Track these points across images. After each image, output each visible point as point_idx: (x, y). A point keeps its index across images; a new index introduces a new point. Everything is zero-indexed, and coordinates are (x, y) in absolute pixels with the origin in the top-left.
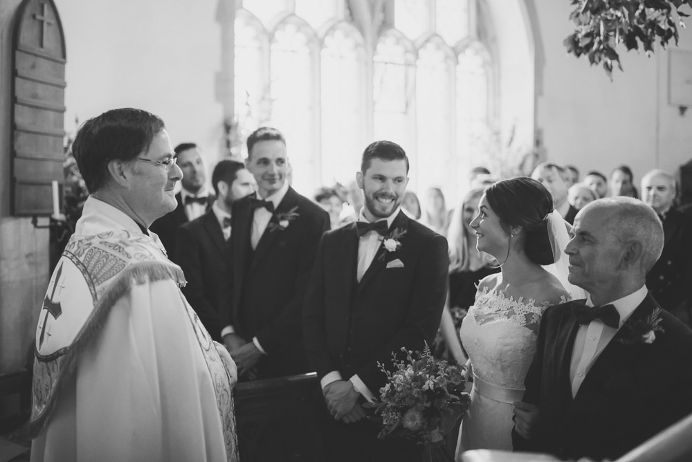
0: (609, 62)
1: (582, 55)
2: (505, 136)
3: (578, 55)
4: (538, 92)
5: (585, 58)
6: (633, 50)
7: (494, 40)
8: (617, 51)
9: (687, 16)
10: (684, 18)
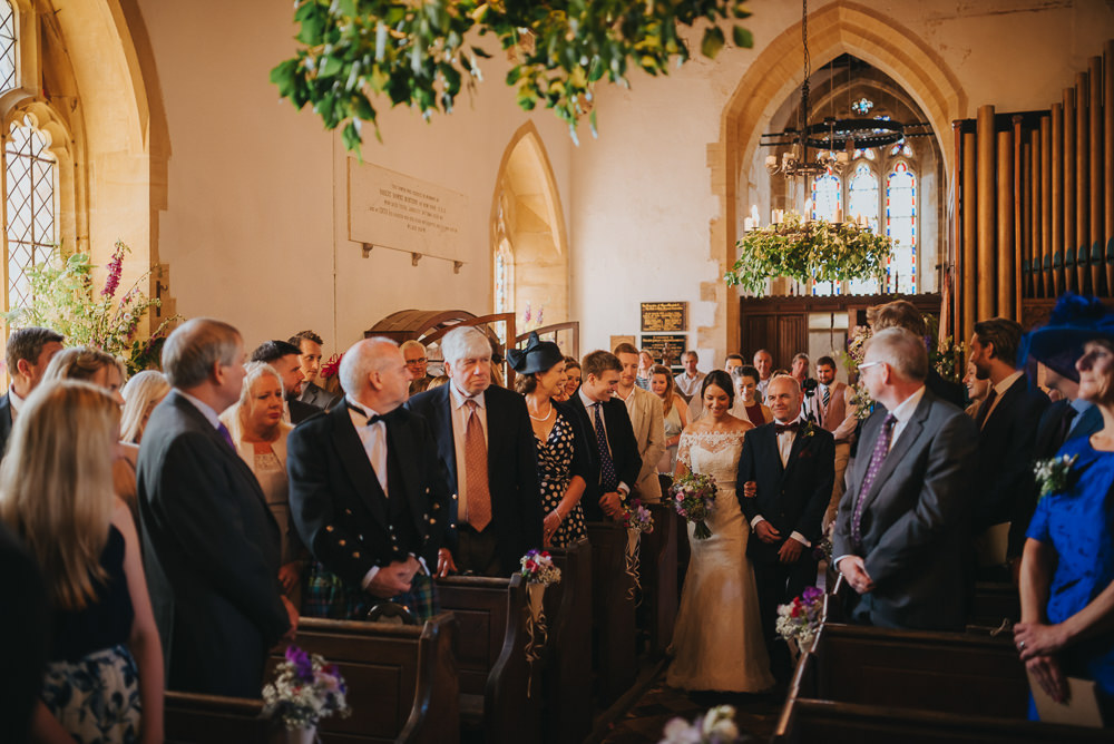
0: (358, 124)
1: (309, 104)
2: (101, 276)
3: (301, 103)
4: (158, 203)
5: (313, 110)
6: (403, 105)
7: (76, 102)
8: (375, 104)
9: (488, 57)
10: (482, 59)
